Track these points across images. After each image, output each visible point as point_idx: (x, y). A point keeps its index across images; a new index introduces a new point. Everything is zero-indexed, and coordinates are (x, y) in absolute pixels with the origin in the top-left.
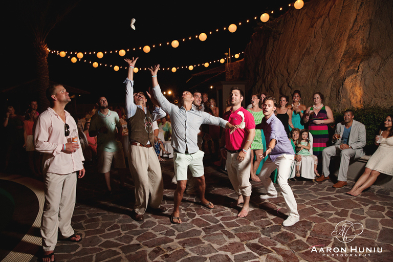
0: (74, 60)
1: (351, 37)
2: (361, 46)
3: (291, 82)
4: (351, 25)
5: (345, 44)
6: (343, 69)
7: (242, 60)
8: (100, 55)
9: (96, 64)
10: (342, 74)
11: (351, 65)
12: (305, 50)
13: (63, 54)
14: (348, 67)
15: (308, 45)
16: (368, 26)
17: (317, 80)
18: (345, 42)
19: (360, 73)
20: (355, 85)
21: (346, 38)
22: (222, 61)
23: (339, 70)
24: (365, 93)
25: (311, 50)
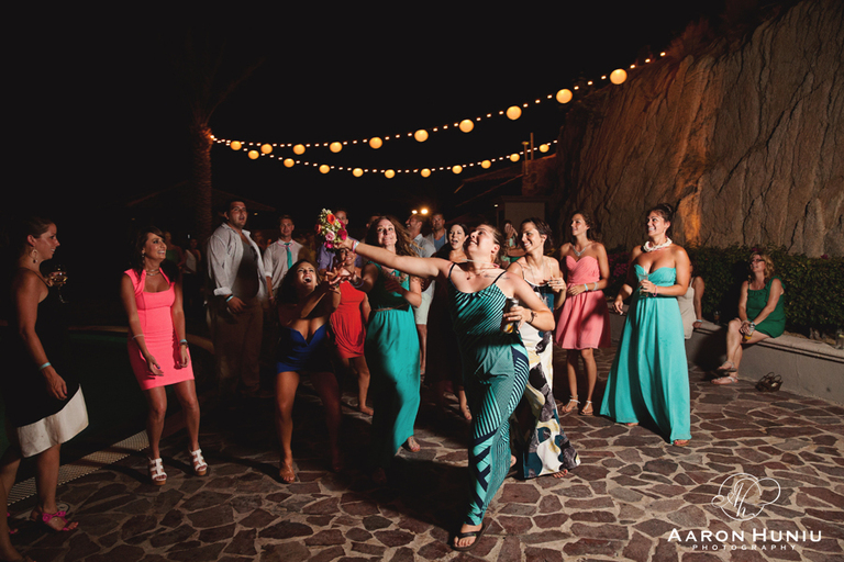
0: (254, 154)
1: (693, 133)
2: (705, 150)
3: (609, 203)
4: (694, 115)
5: (685, 145)
6: (680, 183)
7: (554, 155)
8: (299, 149)
9: (289, 162)
10: (679, 192)
11: (689, 180)
12: (632, 150)
13: (237, 145)
14: (686, 182)
15: (636, 143)
16: (714, 119)
17: (645, 202)
18: (685, 141)
19: (699, 193)
20: (692, 210)
21: (687, 135)
22: (515, 157)
23: (675, 187)
24: (703, 226)
25: (640, 151)
